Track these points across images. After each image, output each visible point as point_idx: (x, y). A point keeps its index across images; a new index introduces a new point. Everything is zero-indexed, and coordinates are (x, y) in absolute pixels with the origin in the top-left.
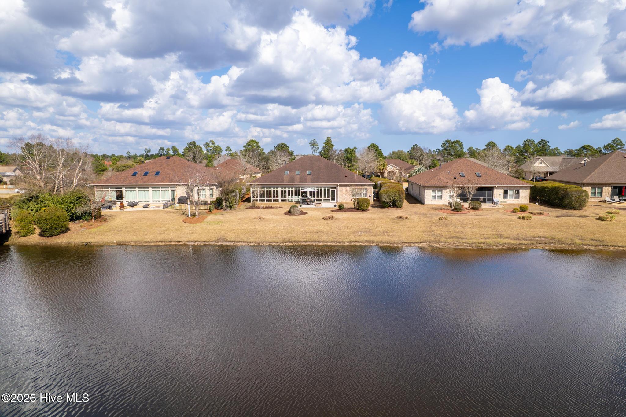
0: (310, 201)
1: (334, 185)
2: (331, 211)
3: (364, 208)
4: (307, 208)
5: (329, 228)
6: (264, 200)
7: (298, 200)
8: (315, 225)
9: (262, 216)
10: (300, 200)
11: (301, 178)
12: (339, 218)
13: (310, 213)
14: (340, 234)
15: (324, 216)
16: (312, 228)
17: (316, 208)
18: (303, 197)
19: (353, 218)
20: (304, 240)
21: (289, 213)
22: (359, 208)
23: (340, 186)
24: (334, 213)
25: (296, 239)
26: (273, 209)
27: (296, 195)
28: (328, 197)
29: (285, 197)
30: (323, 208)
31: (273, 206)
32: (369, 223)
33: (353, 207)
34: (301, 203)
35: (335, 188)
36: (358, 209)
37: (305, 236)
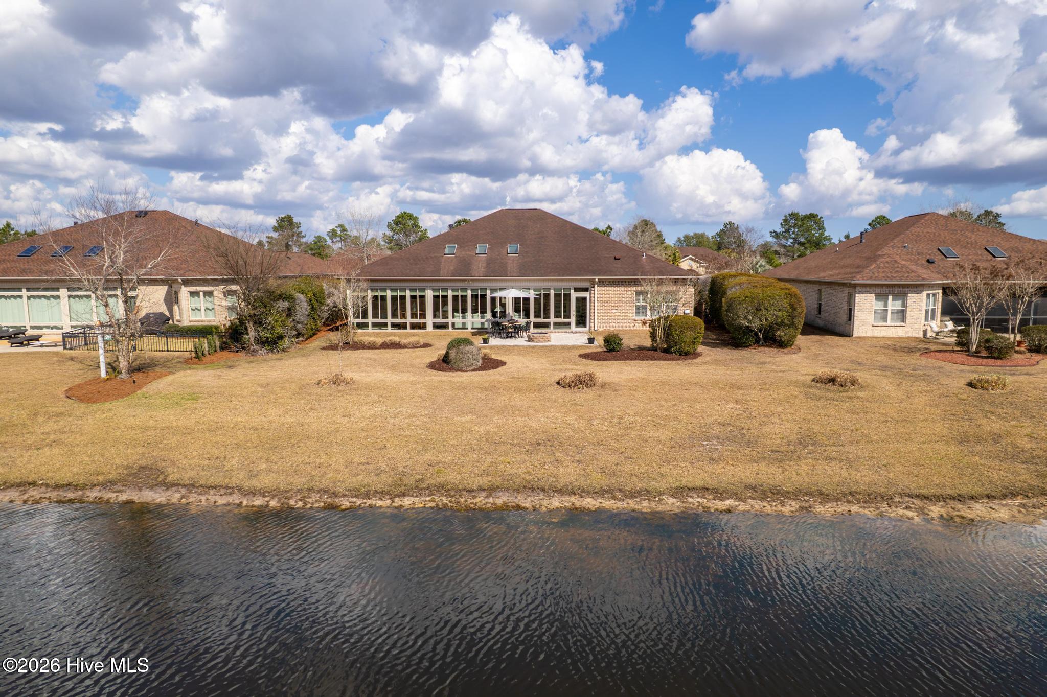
0: (515, 327)
1: (582, 280)
2: (581, 356)
3: (685, 349)
4: (503, 346)
5: (582, 424)
6: (385, 325)
7: (482, 324)
8: (531, 412)
9: (348, 374)
10: (486, 326)
11: (489, 262)
12: (616, 380)
13: (515, 364)
14: (630, 453)
15: (562, 374)
16: (520, 421)
17: (533, 347)
18: (494, 314)
19: (664, 383)
20: (484, 481)
21: (445, 363)
22: (670, 347)
23: (602, 283)
24: (589, 362)
25: (451, 477)
26: (399, 350)
27: (474, 311)
28: (567, 316)
29: (445, 316)
30: (554, 348)
31: (404, 341)
32: (727, 402)
33: (648, 343)
34: (490, 333)
35: (586, 290)
36: (666, 351)
37: (488, 460)
